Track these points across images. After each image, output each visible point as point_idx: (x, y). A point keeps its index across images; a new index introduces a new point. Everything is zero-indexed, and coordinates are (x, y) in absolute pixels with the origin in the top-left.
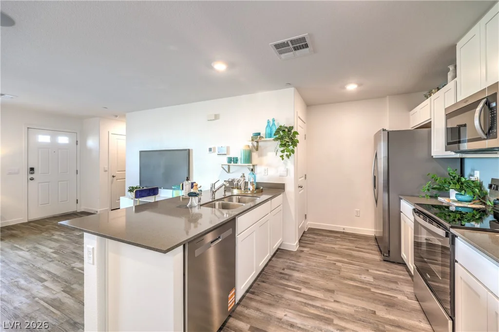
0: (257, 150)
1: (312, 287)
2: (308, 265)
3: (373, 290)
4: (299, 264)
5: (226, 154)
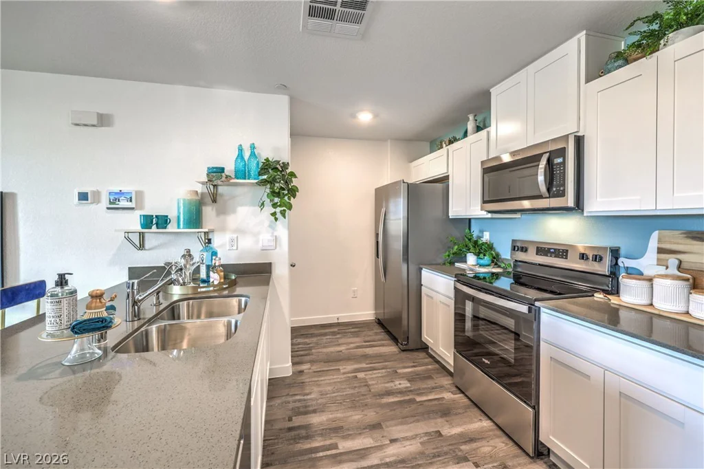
0: (214, 201)
1: (350, 433)
2: (322, 394)
3: (419, 399)
4: (309, 397)
5: (133, 209)
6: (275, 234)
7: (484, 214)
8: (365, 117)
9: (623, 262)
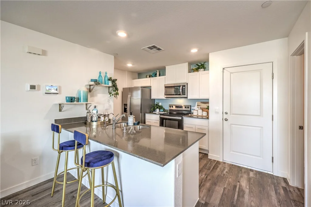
0: (90, 92)
5: (58, 94)
6: (110, 104)
7: (164, 98)
8: (130, 65)
9: (192, 108)
